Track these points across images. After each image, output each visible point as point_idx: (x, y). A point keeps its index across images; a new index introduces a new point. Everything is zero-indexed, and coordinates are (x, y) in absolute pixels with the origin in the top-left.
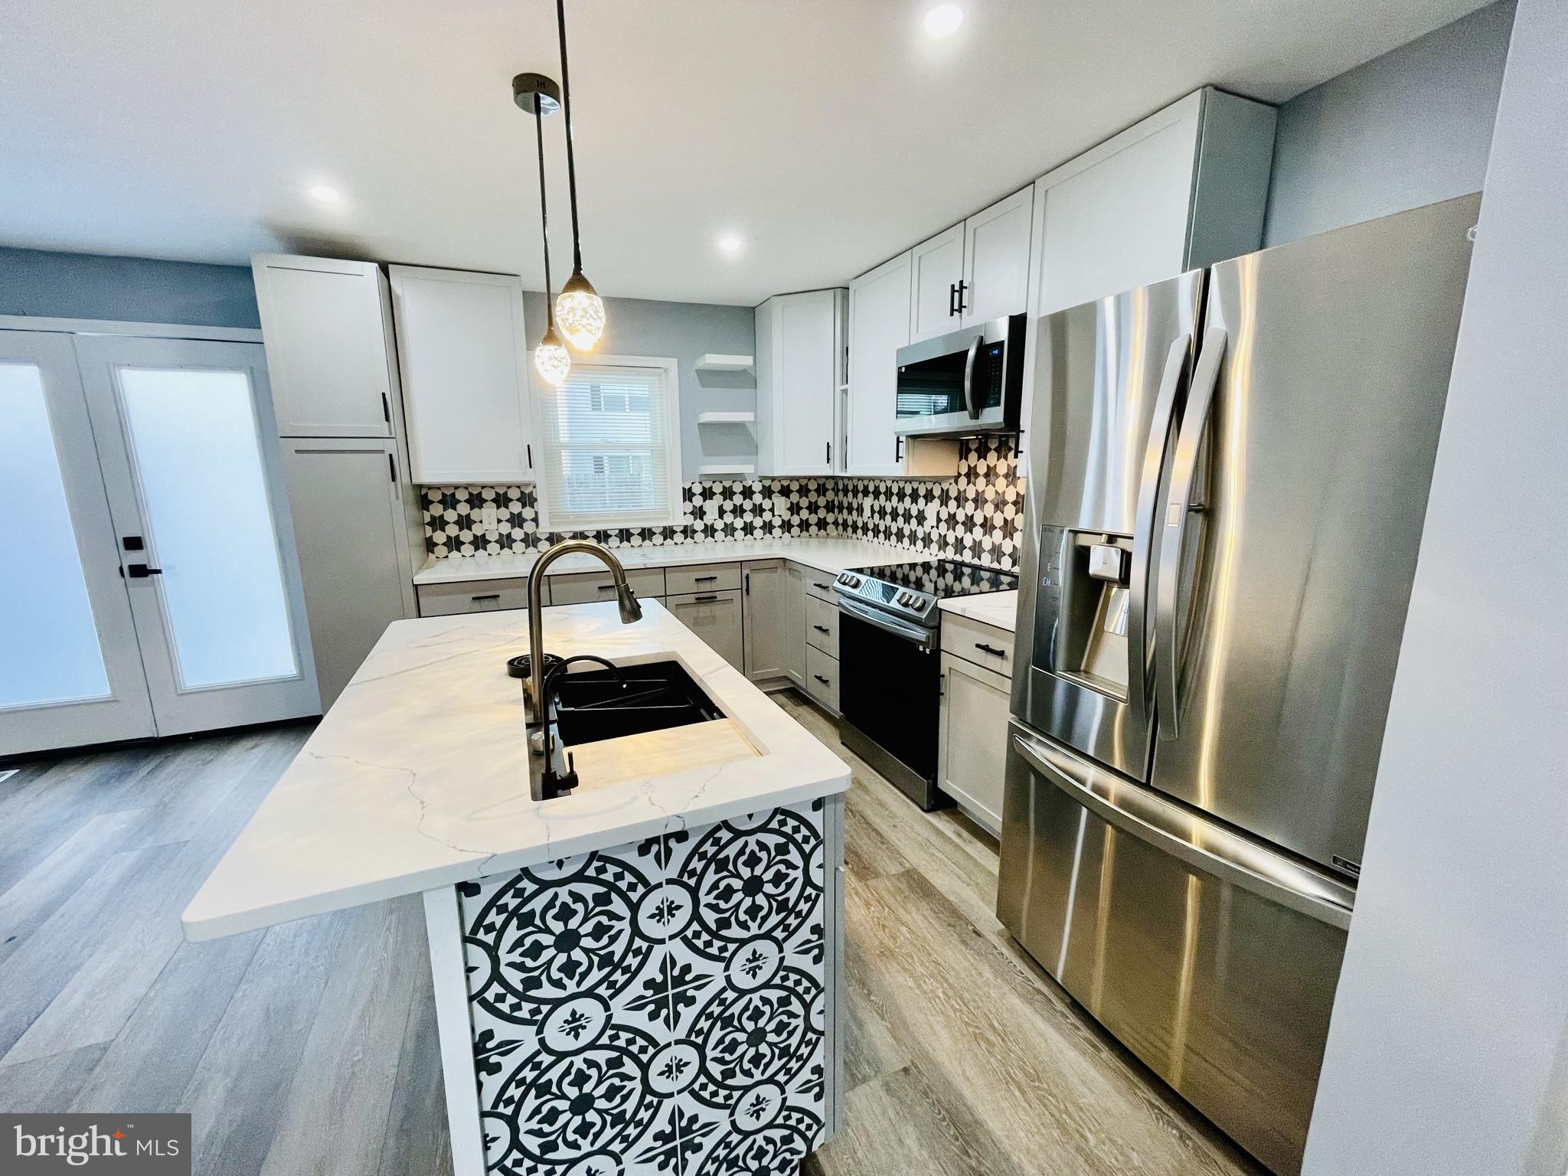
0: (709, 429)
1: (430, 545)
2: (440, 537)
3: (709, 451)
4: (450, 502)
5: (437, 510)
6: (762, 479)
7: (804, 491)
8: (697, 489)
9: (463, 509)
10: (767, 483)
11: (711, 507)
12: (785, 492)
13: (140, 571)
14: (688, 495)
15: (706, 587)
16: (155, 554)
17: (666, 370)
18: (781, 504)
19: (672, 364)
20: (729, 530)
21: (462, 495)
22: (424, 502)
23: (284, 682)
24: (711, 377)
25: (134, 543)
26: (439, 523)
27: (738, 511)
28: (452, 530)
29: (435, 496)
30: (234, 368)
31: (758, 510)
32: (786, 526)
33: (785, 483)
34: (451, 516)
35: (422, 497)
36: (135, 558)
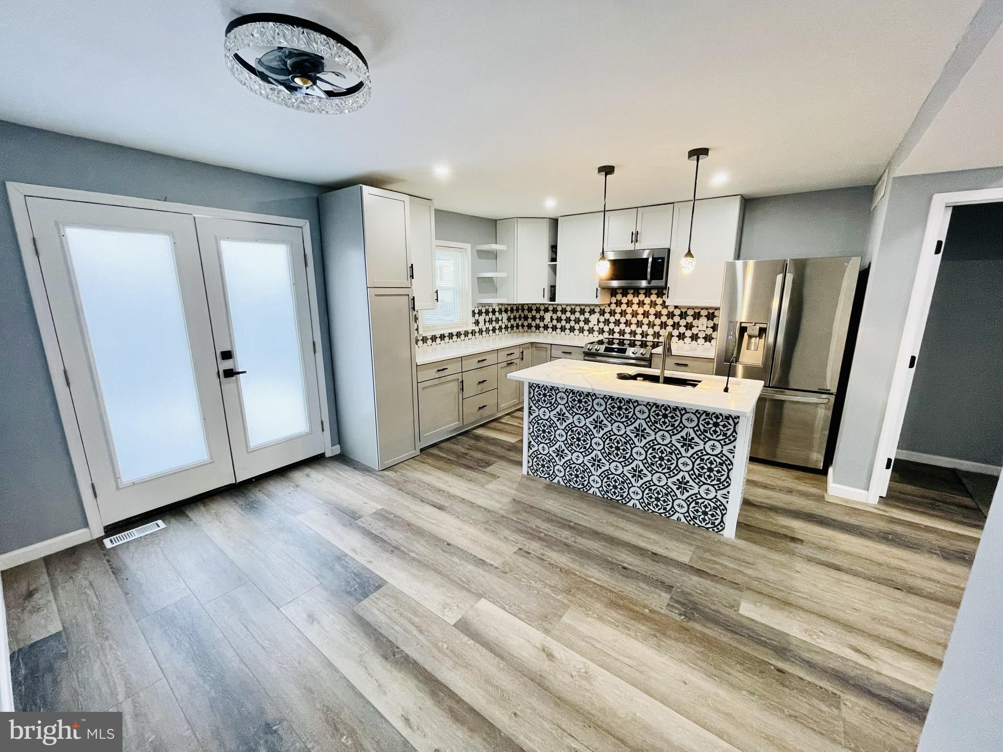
0: (481, 280)
3: (481, 290)
6: (499, 304)
7: (512, 311)
8: (477, 311)
10: (500, 307)
11: (481, 319)
12: (506, 311)
13: (230, 373)
14: (474, 313)
16: (240, 362)
17: (466, 249)
18: (505, 316)
19: (468, 246)
20: (487, 330)
24: (482, 254)
25: (227, 355)
27: (491, 321)
31: (497, 320)
32: (506, 328)
33: (506, 306)
36: (227, 365)
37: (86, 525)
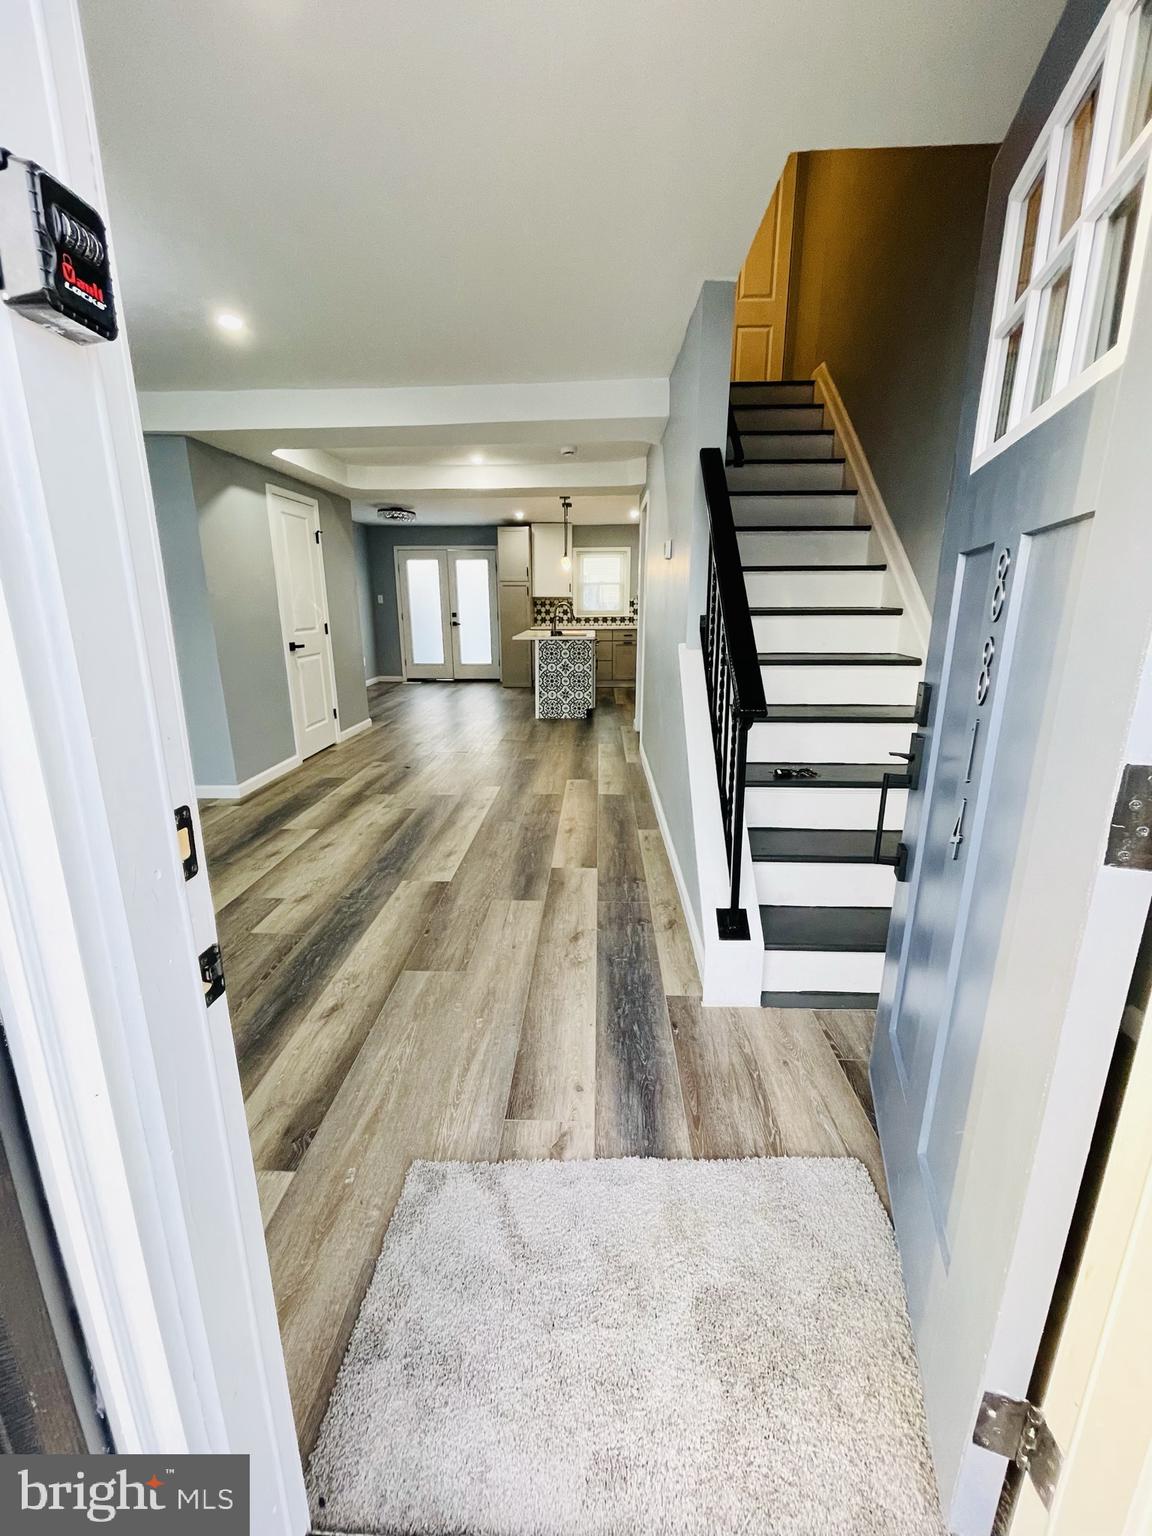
1: (536, 620)
2: (539, 617)
4: (543, 605)
5: (539, 607)
9: (548, 607)
13: (455, 624)
14: (633, 604)
15: (628, 638)
16: (461, 619)
19: (628, 550)
21: (548, 602)
22: (535, 604)
23: (489, 665)
25: (454, 615)
26: (539, 612)
28: (543, 615)
29: (539, 602)
30: (484, 558)
34: (543, 610)
35: (535, 601)
36: (454, 620)
37: (402, 675)
